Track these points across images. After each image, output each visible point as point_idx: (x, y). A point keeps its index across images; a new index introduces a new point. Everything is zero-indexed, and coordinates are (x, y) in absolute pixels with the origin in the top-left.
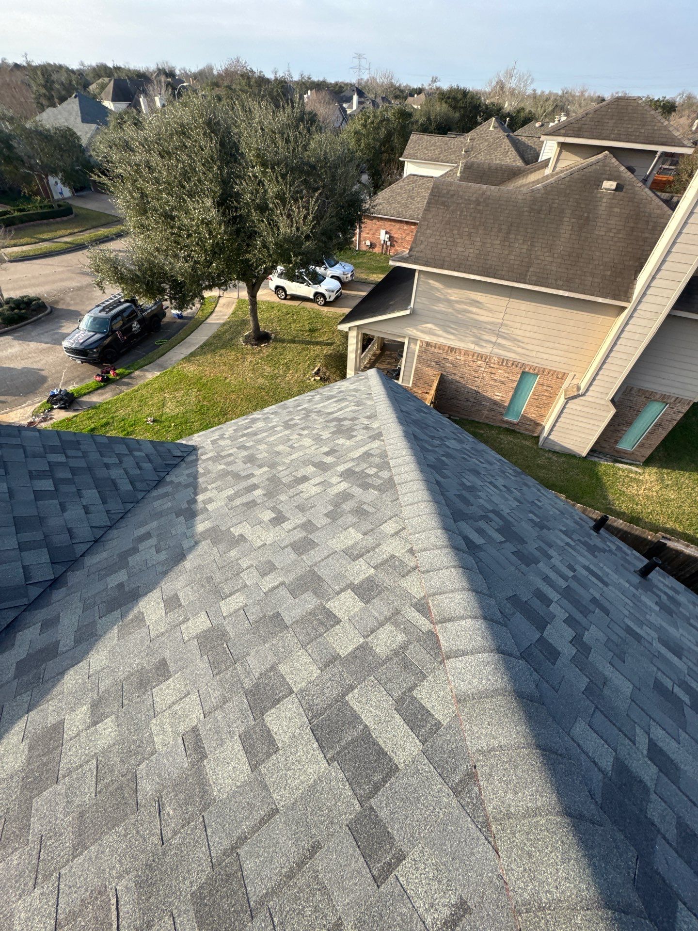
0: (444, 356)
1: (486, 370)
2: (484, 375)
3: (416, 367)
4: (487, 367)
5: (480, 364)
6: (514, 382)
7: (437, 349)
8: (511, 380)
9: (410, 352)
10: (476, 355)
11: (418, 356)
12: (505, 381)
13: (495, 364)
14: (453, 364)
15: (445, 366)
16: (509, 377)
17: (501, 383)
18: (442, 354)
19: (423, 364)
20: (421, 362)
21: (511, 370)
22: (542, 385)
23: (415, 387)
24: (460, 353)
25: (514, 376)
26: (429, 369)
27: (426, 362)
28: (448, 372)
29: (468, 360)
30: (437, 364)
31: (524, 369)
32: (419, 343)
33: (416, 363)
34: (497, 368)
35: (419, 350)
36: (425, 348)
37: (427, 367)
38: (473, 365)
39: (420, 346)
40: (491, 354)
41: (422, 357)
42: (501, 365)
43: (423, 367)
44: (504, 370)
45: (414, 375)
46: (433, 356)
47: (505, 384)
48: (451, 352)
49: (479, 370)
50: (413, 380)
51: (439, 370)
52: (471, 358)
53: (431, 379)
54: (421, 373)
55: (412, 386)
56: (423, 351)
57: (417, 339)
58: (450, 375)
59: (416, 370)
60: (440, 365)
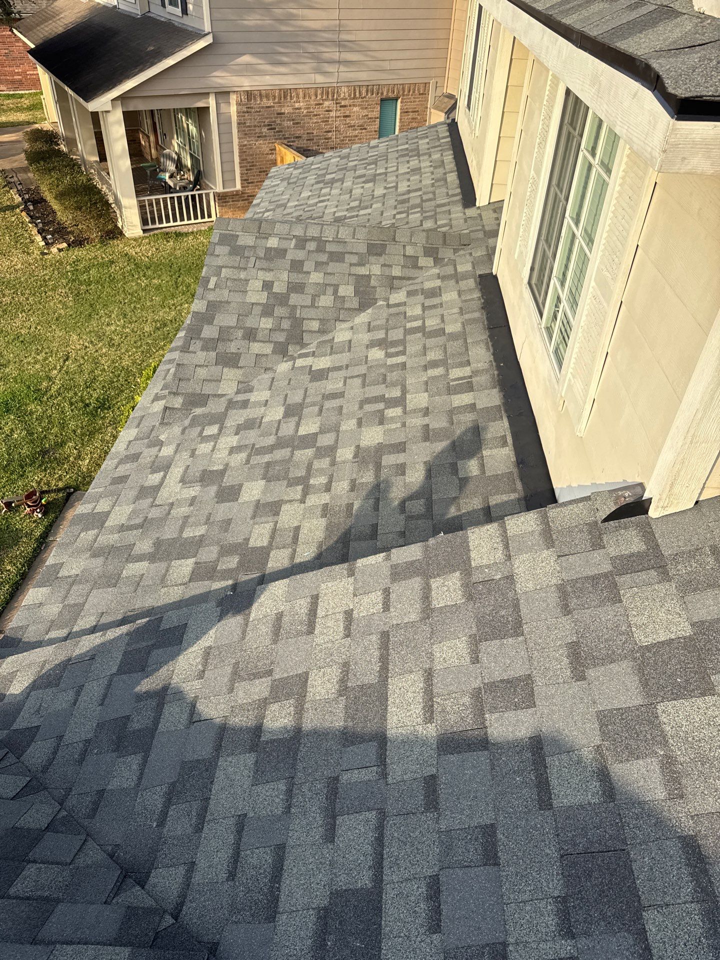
0: (277, 109)
1: (338, 114)
2: (338, 123)
3: (241, 146)
4: (339, 108)
5: (329, 107)
6: (375, 121)
7: (265, 100)
8: (371, 118)
9: (223, 122)
10: (319, 92)
11: (239, 124)
12: (365, 122)
13: (346, 99)
14: (293, 120)
15: (283, 128)
16: (367, 116)
17: (361, 129)
18: (274, 107)
19: (249, 137)
20: (246, 134)
21: (367, 101)
22: (407, 112)
23: (248, 187)
24: (298, 97)
25: (373, 111)
26: (261, 142)
27: (254, 130)
28: (289, 138)
29: (311, 105)
30: (271, 129)
31: (382, 94)
32: (233, 98)
33: (239, 138)
34: (350, 106)
35: (238, 112)
36: (247, 104)
37: (257, 141)
38: (320, 111)
39: (238, 104)
40: (338, 82)
41: (245, 123)
42: (354, 98)
43: (251, 142)
44: (359, 105)
45: (240, 163)
46: (262, 115)
47: (365, 129)
48: (285, 97)
49: (329, 118)
50: (241, 174)
51: (276, 139)
52: (314, 101)
53: (268, 161)
54: (251, 155)
55: (242, 187)
56: (244, 112)
57: (228, 93)
58: (293, 142)
59: (241, 152)
60: (275, 129)
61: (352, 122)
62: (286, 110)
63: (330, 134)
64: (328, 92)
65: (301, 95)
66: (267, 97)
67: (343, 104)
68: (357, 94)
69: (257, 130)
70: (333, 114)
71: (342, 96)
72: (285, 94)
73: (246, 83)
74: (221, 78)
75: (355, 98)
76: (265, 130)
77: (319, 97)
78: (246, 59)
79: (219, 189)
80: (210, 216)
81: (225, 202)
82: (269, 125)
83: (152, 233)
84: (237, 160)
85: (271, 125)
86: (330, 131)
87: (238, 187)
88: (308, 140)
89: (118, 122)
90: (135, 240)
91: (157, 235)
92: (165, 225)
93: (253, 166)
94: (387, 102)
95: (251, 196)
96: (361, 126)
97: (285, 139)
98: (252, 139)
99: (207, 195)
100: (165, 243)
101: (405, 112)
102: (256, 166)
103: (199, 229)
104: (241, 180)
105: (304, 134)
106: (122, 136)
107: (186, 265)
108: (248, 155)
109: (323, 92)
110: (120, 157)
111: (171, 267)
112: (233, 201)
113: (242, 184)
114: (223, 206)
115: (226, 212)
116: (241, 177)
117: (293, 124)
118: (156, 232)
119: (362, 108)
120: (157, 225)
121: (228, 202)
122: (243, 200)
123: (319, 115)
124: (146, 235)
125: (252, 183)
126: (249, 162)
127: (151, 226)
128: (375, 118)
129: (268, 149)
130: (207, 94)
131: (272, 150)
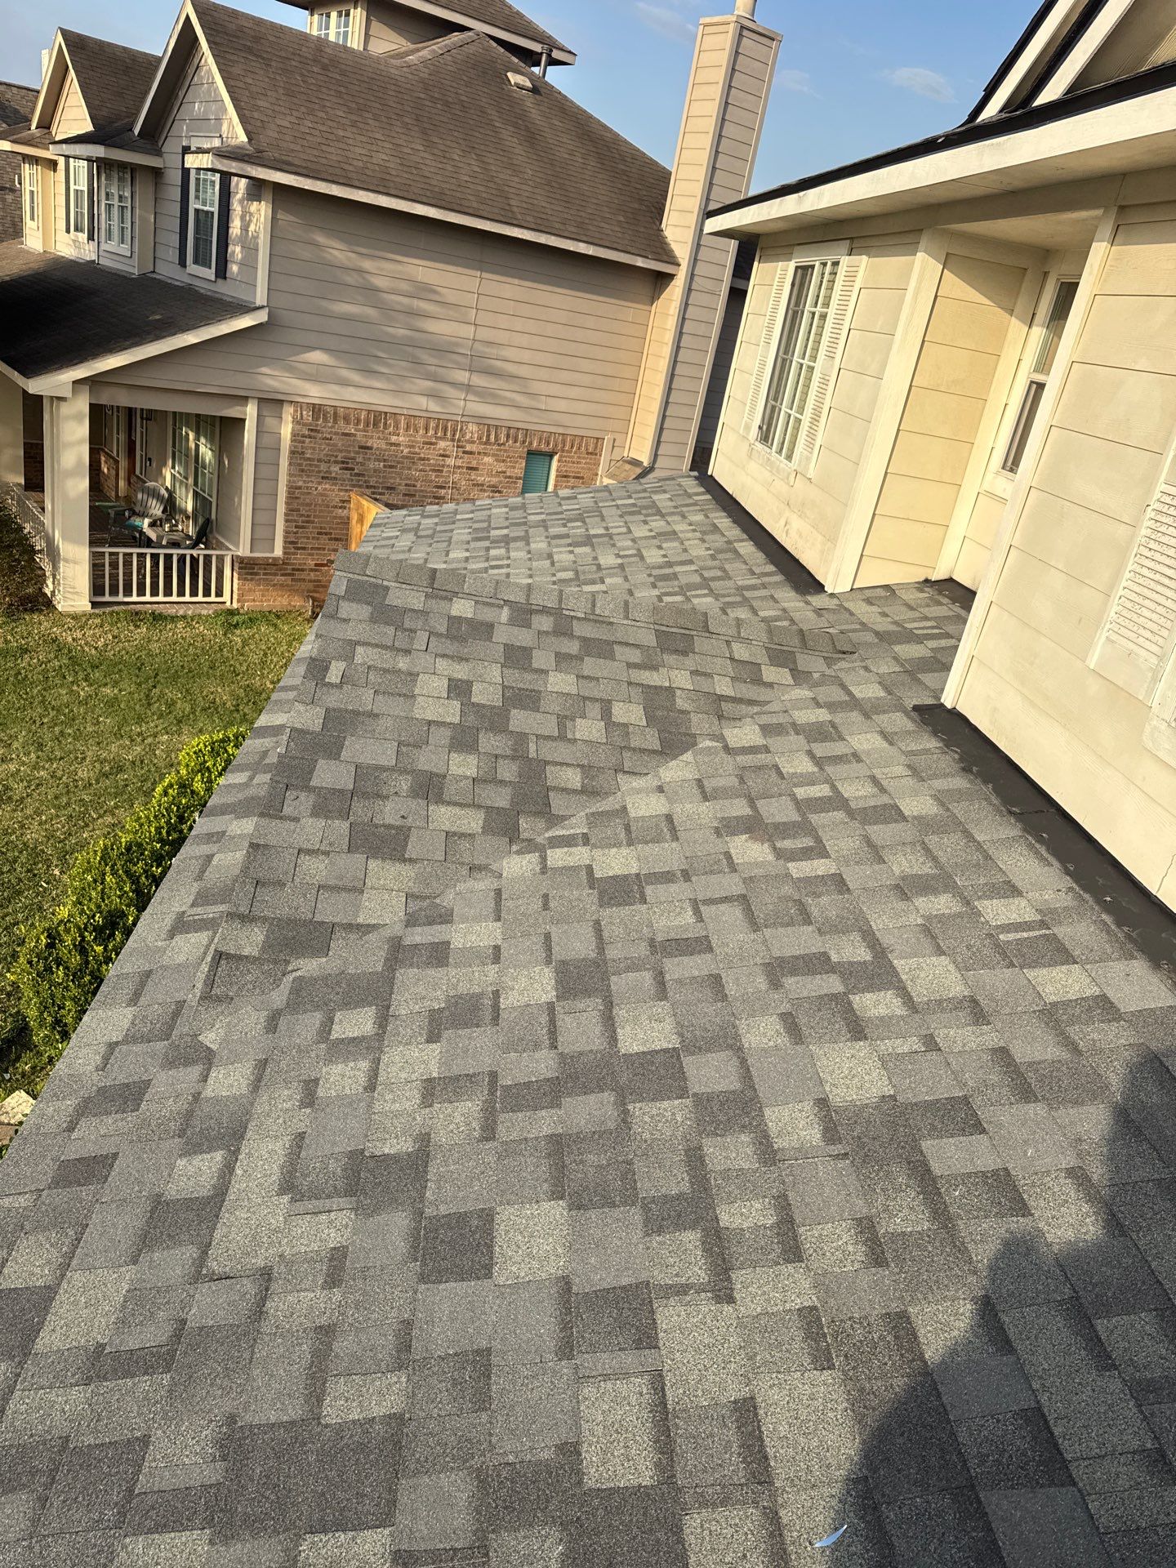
0: (361, 439)
1: (459, 463)
2: (457, 476)
3: (292, 489)
4: (461, 454)
5: (445, 450)
6: (515, 483)
7: (341, 423)
8: (510, 477)
9: (267, 446)
10: (432, 424)
11: (292, 452)
12: (501, 482)
13: (473, 442)
14: (385, 461)
15: (365, 470)
16: (504, 472)
17: (493, 491)
18: (355, 435)
19: (308, 476)
20: (303, 471)
21: (505, 451)
22: (565, 476)
23: (294, 554)
24: (397, 426)
25: (514, 467)
26: (327, 486)
27: (316, 466)
28: (374, 487)
29: (417, 442)
30: (347, 469)
31: (531, 443)
32: (288, 413)
33: (290, 475)
34: (479, 453)
35: (294, 435)
36: (310, 425)
37: (319, 483)
38: (432, 455)
39: (296, 422)
40: (463, 415)
41: (303, 453)
42: (485, 444)
43: (310, 485)
44: (493, 455)
45: (286, 515)
46: (333, 445)
47: (500, 492)
48: (375, 425)
49: (443, 466)
50: (286, 532)
51: (354, 486)
52: (423, 436)
53: (335, 517)
54: (307, 505)
55: (285, 553)
56: (303, 436)
57: (281, 402)
58: (380, 494)
59: (291, 497)
60: (353, 469)
61: (480, 479)
62: (376, 443)
63: (443, 492)
64: (446, 427)
65: (402, 424)
66: (347, 419)
67: (468, 448)
68: (492, 437)
69: (323, 467)
70: (451, 462)
71: (468, 436)
72: (377, 419)
73: (315, 393)
74: (273, 378)
75: (487, 442)
76: (335, 468)
77: (431, 432)
78: (317, 356)
79: (244, 550)
80: (219, 593)
81: (251, 574)
82: (343, 462)
83: (108, 610)
84: (281, 508)
85: (347, 463)
86: (444, 488)
87: (278, 552)
88: (405, 495)
89: (78, 417)
90: (75, 617)
91: (117, 613)
92: (135, 598)
93: (308, 522)
94: (538, 457)
95: (298, 570)
96: (493, 486)
97: (367, 487)
98: (313, 479)
99: (221, 559)
100: (132, 628)
101: (563, 476)
102: (313, 522)
103: (197, 612)
104: (285, 542)
105: (400, 485)
106: (80, 442)
107: (169, 668)
108: (303, 504)
109: (437, 426)
110: (72, 473)
111: (140, 669)
112: (265, 574)
113: (284, 548)
114: (246, 579)
115: (250, 590)
116: (285, 537)
117: (385, 466)
118: (116, 608)
119: (497, 460)
120: (121, 598)
121: (256, 574)
122: (282, 575)
123: (428, 459)
124: (97, 611)
125: (304, 548)
126: (302, 515)
127: (107, 598)
128: (517, 478)
129: (337, 499)
130: (246, 398)
131: (344, 502)
